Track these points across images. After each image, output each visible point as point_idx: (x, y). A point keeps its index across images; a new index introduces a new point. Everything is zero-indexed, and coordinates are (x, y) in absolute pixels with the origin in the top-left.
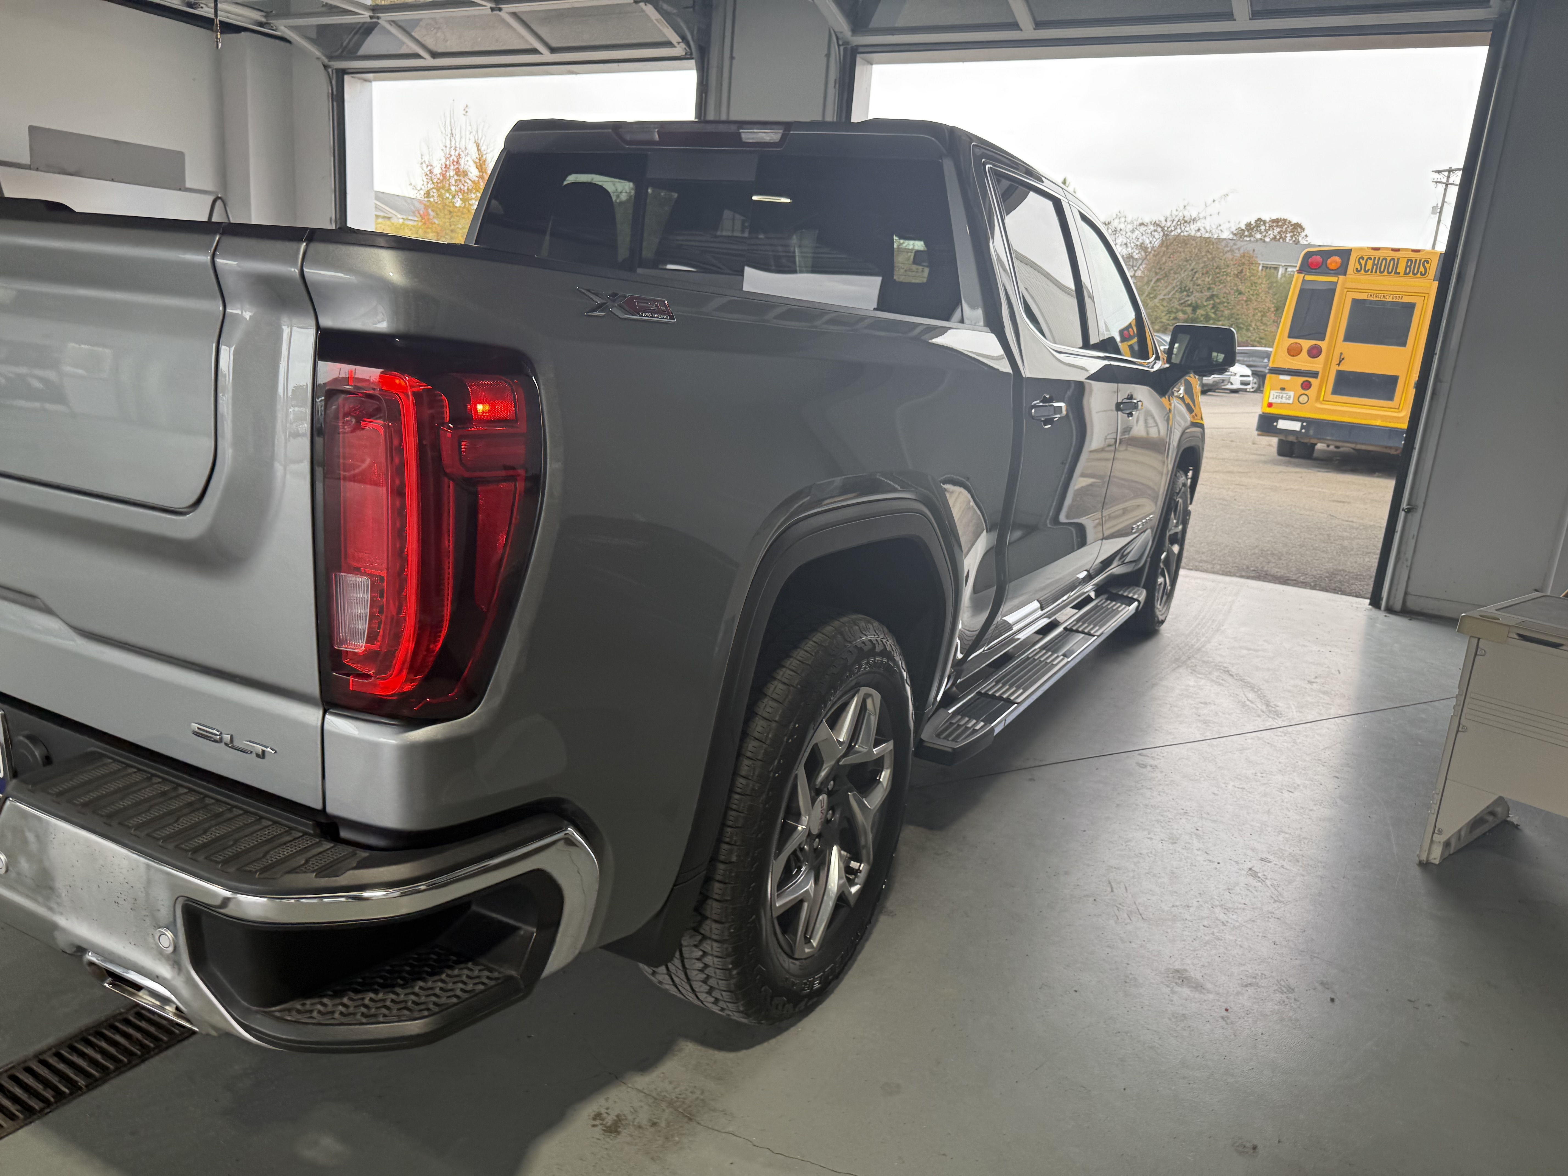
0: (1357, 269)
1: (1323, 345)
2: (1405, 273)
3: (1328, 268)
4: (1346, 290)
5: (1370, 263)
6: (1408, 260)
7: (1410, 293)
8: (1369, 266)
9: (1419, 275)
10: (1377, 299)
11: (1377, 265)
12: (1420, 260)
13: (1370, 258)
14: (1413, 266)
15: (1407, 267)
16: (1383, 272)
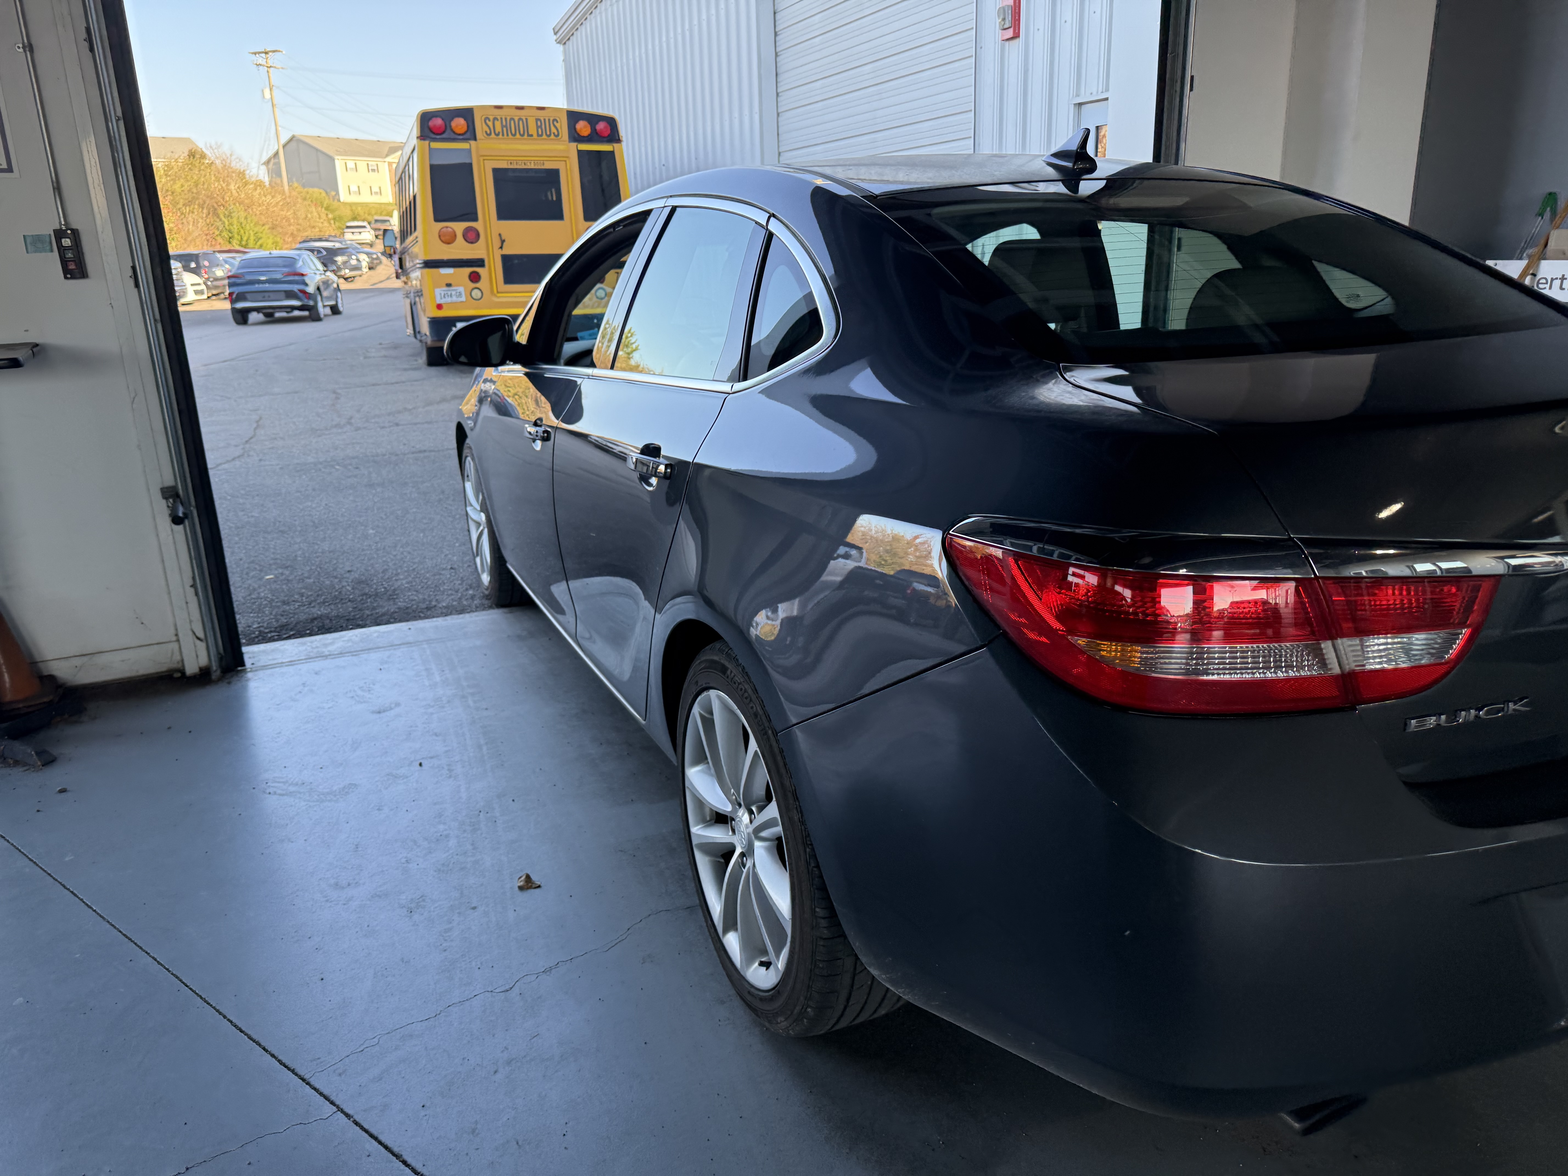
0: (486, 132)
1: (477, 225)
2: (538, 135)
3: (454, 132)
4: (481, 159)
5: (498, 124)
6: (537, 120)
7: (552, 158)
8: (498, 128)
9: (552, 137)
10: (518, 167)
11: (506, 126)
12: (549, 120)
13: (495, 119)
14: (543, 127)
15: (538, 127)
16: (515, 135)
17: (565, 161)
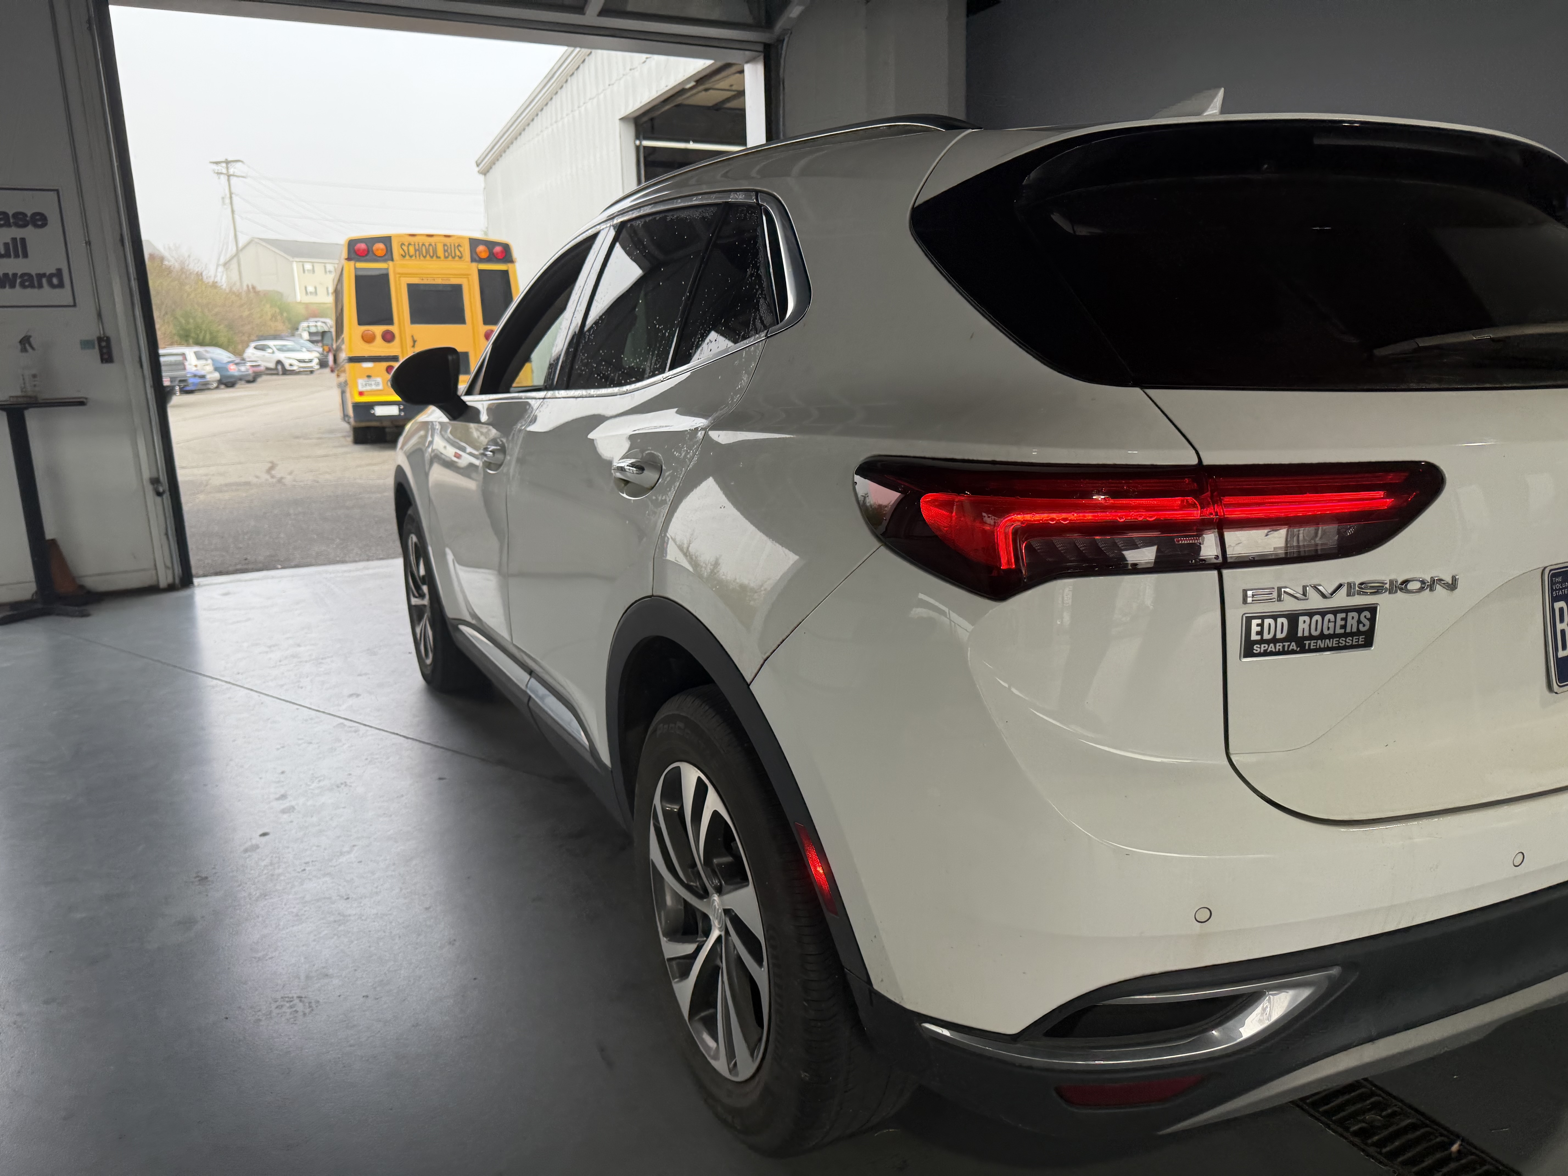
0: (402, 255)
1: (394, 328)
2: (446, 257)
3: (375, 255)
4: (398, 276)
5: (412, 248)
6: (445, 245)
7: (456, 276)
8: (412, 251)
9: (457, 258)
10: (427, 282)
11: (418, 250)
12: (454, 245)
13: (409, 244)
14: (449, 251)
15: (445, 251)
16: (425, 257)
17: (467, 278)
